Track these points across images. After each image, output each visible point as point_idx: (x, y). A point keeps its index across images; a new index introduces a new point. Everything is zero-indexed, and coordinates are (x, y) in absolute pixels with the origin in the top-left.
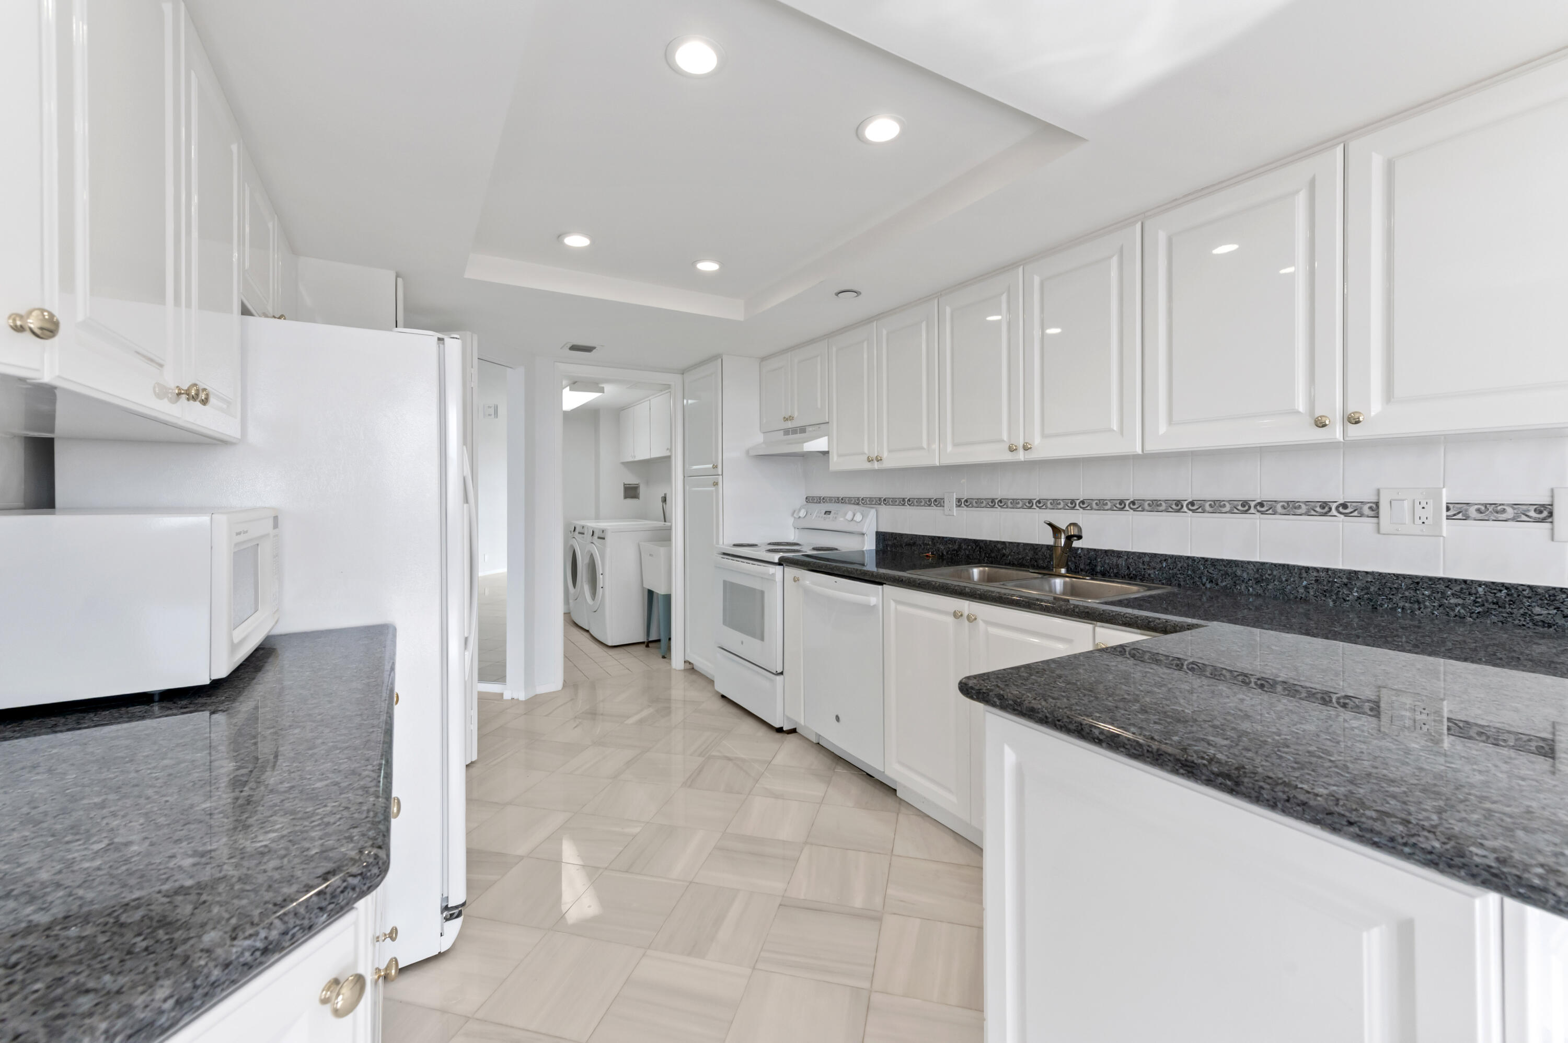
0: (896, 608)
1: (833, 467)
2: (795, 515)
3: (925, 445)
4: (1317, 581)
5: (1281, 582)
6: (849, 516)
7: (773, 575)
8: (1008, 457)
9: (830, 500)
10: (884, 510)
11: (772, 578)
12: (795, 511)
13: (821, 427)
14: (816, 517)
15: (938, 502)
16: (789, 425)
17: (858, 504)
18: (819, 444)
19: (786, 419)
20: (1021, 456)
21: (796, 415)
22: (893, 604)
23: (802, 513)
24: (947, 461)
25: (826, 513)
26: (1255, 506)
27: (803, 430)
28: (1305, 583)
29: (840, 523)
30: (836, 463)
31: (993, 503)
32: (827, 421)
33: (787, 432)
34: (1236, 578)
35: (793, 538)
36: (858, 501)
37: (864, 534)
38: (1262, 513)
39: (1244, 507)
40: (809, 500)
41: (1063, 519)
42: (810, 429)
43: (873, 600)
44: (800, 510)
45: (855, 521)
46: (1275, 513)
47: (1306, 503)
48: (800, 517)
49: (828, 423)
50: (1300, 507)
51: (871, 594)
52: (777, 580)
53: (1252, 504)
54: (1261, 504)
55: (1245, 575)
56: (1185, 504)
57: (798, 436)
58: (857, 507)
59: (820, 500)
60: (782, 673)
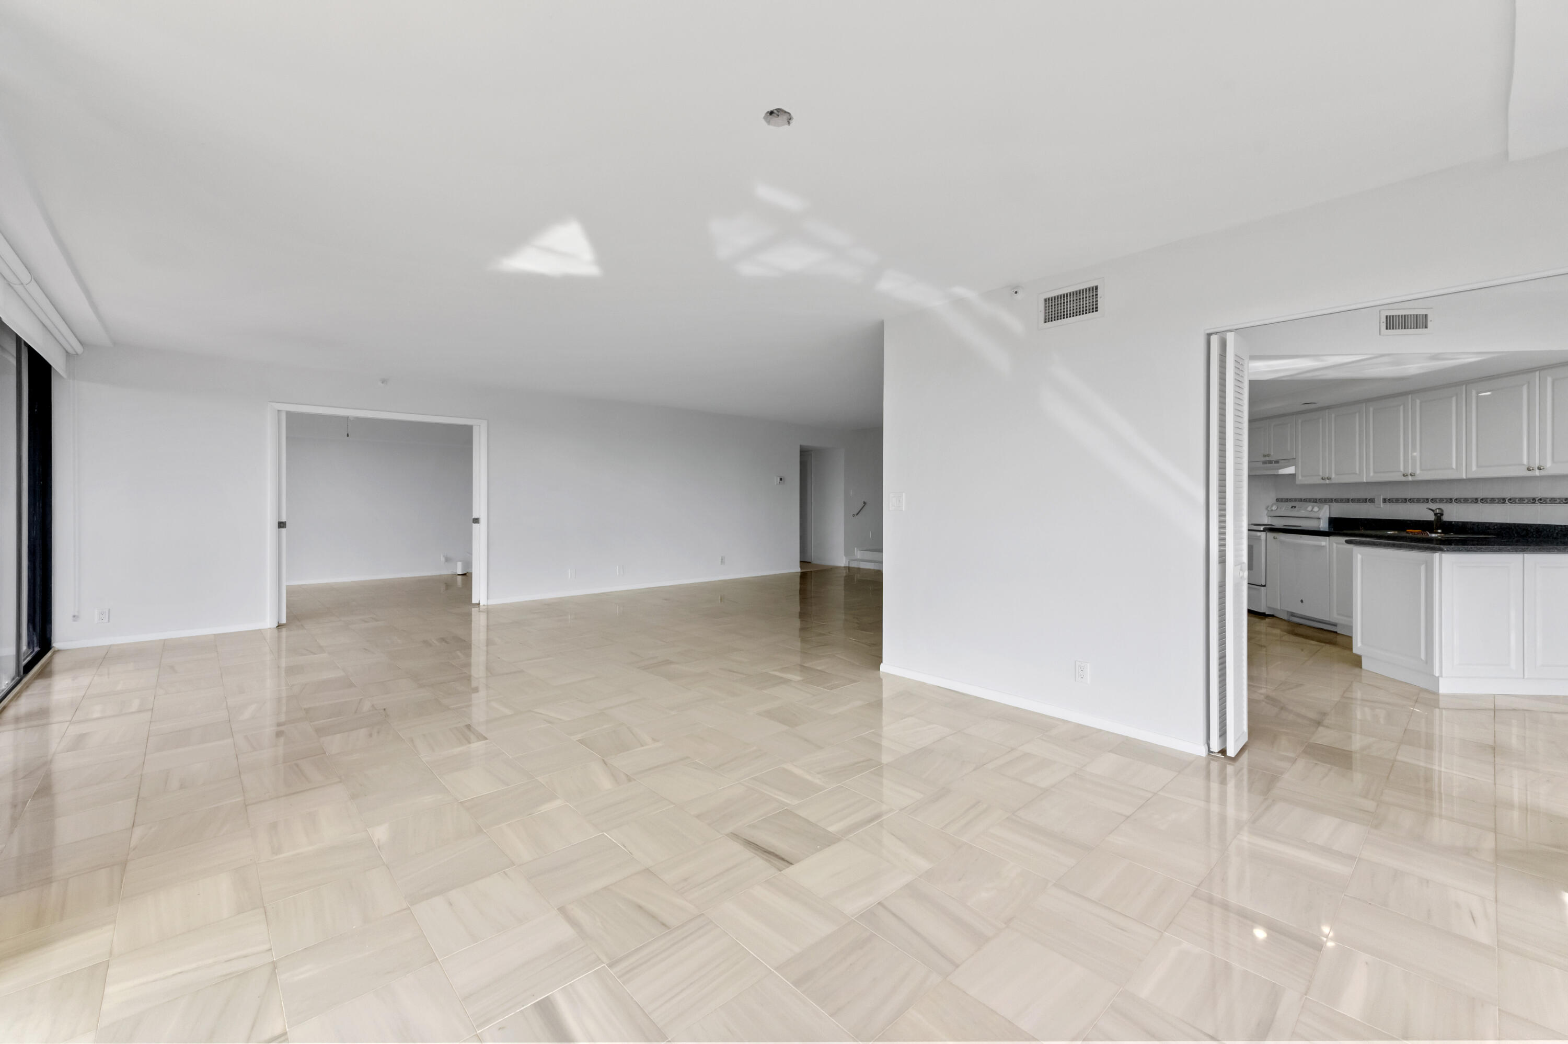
0: (1337, 546)
1: (1298, 482)
2: (1269, 509)
3: (1358, 472)
4: (1561, 530)
5: (1547, 531)
6: (1310, 508)
7: (1260, 536)
8: (1404, 479)
9: (1295, 500)
10: (1334, 505)
11: (1259, 538)
12: (1268, 507)
13: (1290, 461)
14: (1285, 509)
15: (1372, 501)
16: (1267, 459)
17: (1316, 502)
18: (1291, 470)
19: (1265, 456)
20: (1410, 478)
21: (1272, 454)
22: (1335, 545)
23: (1274, 508)
24: (1370, 480)
25: (1292, 507)
26: (1538, 501)
27: (1277, 462)
28: (1557, 531)
29: (1303, 513)
30: (1300, 479)
31: (1405, 501)
32: (1294, 457)
33: (1265, 463)
34: (1527, 530)
35: (1268, 522)
36: (1315, 501)
37: (1320, 518)
38: (1541, 503)
39: (1534, 501)
40: (1278, 500)
41: (1434, 506)
42: (1283, 461)
43: (1323, 543)
44: (1272, 506)
45: (1314, 512)
46: (1546, 503)
47: (1559, 498)
48: (1272, 510)
49: (1295, 459)
50: (1556, 500)
51: (1324, 541)
52: (1262, 539)
53: (1537, 499)
54: (1541, 499)
55: (1532, 530)
56: (1507, 500)
57: (1274, 465)
58: (1315, 504)
59: (1287, 500)
60: (1265, 586)
